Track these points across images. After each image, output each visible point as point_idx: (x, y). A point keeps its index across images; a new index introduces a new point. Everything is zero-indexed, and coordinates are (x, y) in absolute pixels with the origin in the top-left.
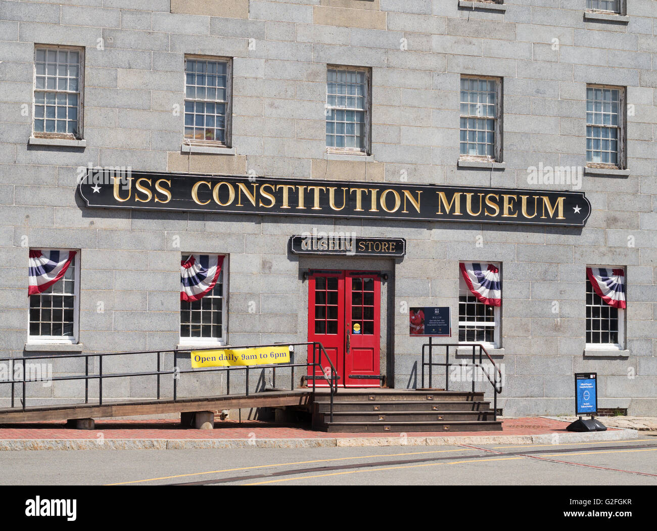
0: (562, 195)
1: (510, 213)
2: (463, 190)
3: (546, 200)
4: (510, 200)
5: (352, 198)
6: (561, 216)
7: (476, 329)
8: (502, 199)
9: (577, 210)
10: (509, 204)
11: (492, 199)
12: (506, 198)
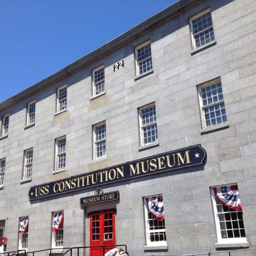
0: (187, 150)
1: (162, 166)
2: (140, 161)
3: (179, 155)
4: (161, 159)
5: (99, 177)
6: (188, 162)
7: (159, 234)
8: (157, 160)
9: (197, 155)
10: (161, 162)
11: (153, 162)
12: (159, 159)
